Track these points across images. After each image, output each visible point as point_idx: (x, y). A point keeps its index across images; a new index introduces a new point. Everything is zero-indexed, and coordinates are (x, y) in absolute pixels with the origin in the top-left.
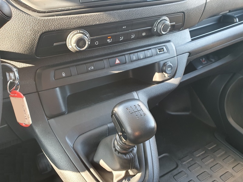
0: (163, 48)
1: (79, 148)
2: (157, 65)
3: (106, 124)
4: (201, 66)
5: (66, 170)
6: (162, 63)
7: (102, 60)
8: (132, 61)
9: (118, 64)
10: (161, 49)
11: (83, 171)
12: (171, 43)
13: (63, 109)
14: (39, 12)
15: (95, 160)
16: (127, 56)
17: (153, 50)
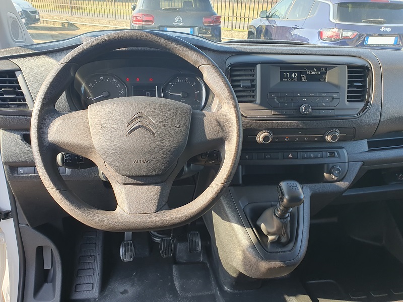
0: (334, 153)
1: (248, 210)
2: (326, 166)
3: (271, 202)
4: (395, 183)
5: (233, 222)
6: (331, 165)
7: (278, 152)
8: (303, 158)
9: (290, 158)
10: (332, 153)
11: (249, 227)
12: (344, 150)
13: (241, 182)
14: (246, 117)
15: (258, 223)
16: (299, 153)
17: (324, 153)
